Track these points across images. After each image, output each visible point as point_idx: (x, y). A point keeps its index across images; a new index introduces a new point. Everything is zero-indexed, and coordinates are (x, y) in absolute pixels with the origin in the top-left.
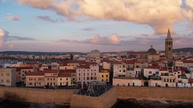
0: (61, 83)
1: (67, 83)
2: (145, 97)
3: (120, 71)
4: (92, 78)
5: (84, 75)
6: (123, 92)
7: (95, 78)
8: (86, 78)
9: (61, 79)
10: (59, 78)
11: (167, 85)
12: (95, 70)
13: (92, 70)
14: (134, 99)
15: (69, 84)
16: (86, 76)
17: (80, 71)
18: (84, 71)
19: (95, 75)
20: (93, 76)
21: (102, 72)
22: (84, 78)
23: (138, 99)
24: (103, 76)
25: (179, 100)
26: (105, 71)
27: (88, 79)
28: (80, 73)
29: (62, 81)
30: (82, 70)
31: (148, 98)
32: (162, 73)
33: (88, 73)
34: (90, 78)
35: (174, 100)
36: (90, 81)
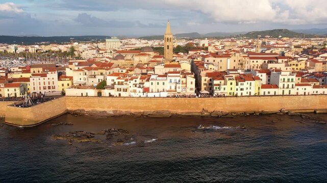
0: (9, 94)
1: (15, 94)
2: (94, 107)
3: (80, 79)
4: (49, 88)
5: (40, 84)
6: (72, 102)
7: (54, 88)
8: (42, 88)
9: (8, 90)
10: (6, 89)
11: (120, 94)
12: (53, 79)
13: (49, 79)
14: (83, 110)
15: (18, 96)
16: (42, 85)
17: (33, 80)
18: (39, 79)
19: (53, 84)
20: (51, 85)
21: (63, 80)
22: (40, 87)
23: (87, 110)
24: (63, 85)
25: (127, 110)
26: (67, 79)
27: (44, 88)
28: (34, 83)
29: (10, 93)
30: (36, 79)
31: (96, 109)
32: (118, 82)
33: (44, 82)
34: (47, 88)
35: (121, 110)
36: (47, 90)
